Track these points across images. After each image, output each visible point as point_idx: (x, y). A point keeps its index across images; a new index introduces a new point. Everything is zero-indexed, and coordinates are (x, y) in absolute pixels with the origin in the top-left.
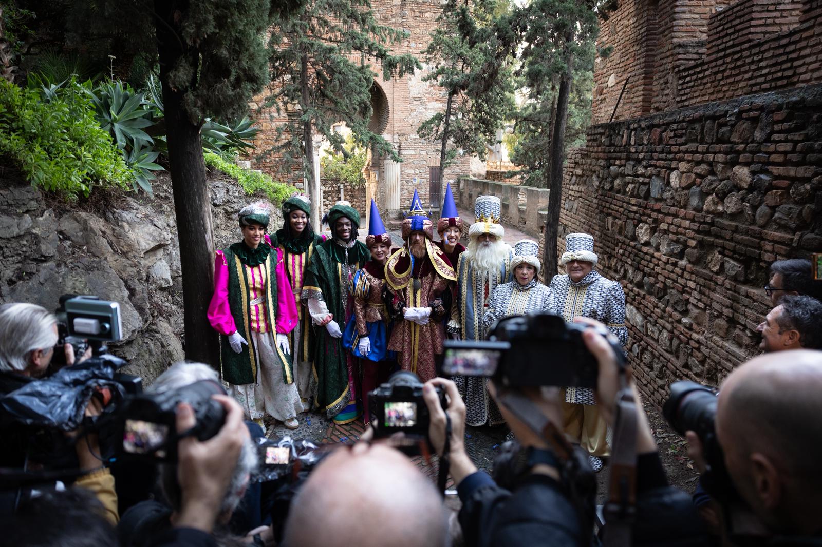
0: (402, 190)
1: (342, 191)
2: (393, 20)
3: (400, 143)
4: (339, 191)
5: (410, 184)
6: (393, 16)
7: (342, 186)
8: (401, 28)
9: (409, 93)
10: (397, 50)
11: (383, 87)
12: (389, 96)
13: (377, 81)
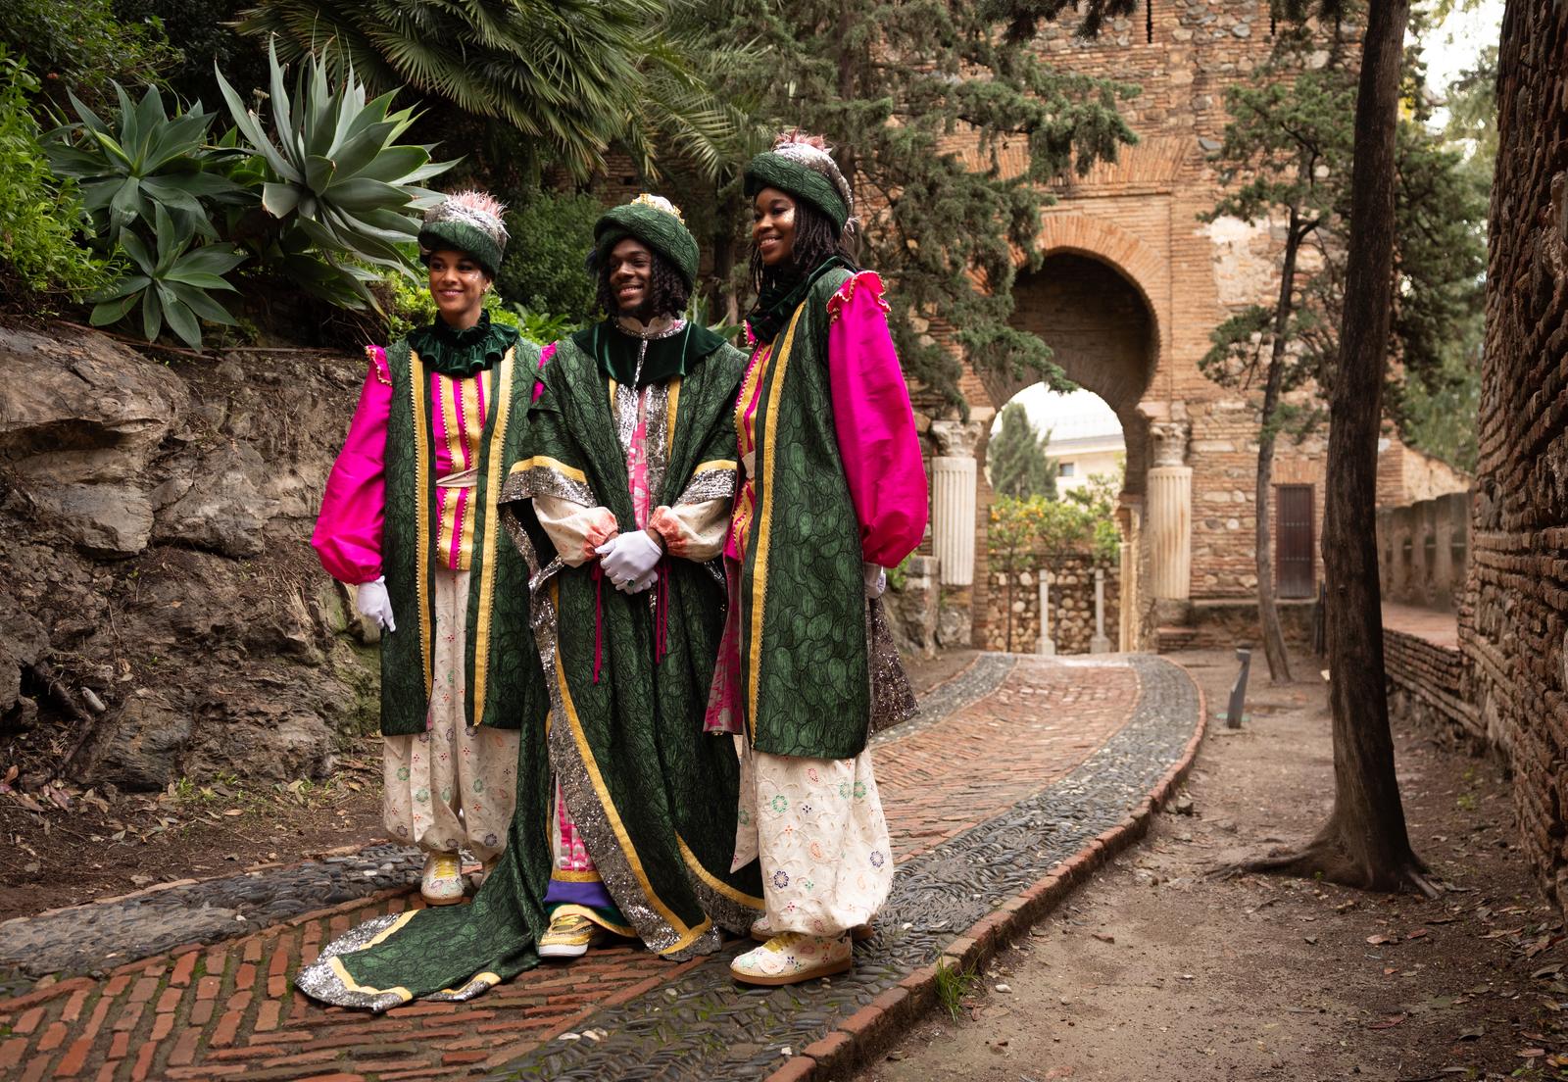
0: (1195, 547)
1: (1099, 587)
2: (1172, 121)
3: (1191, 424)
4: (1090, 587)
5: (1220, 531)
6: (1170, 113)
7: (1099, 574)
8: (1195, 139)
9: (1216, 295)
10: (1181, 191)
11: (1144, 284)
12: (1159, 306)
13: (1129, 270)
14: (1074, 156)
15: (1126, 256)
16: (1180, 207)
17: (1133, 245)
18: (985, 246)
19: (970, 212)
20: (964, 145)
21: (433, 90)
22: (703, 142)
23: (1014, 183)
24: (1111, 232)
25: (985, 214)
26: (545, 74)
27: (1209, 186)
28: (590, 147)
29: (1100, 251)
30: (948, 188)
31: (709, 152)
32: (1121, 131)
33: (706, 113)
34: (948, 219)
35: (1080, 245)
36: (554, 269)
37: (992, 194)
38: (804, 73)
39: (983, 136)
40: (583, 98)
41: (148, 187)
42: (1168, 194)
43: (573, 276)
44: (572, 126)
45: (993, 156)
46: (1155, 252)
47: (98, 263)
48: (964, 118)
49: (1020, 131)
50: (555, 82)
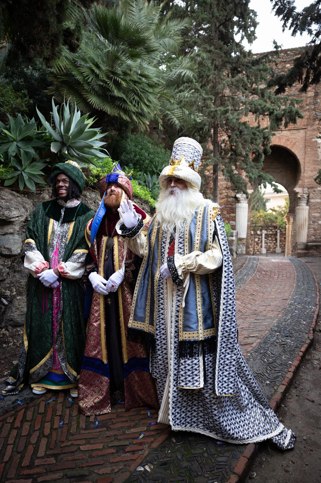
0: (309, 228)
1: (278, 234)
2: (307, 107)
3: (309, 194)
4: (276, 234)
5: (316, 224)
6: (307, 105)
7: (279, 231)
8: (314, 112)
9: (318, 158)
10: (309, 128)
11: (297, 155)
12: (301, 161)
13: (293, 151)
14: (283, 122)
15: (292, 147)
16: (309, 132)
17: (294, 144)
18: (256, 149)
19: (252, 139)
20: (250, 119)
21: (101, 109)
22: (175, 119)
23: (264, 129)
24: (288, 140)
25: (256, 140)
26: (132, 104)
27: (317, 126)
28: (144, 123)
29: (285, 146)
30: (246, 132)
31: (177, 122)
32: (298, 114)
33: (176, 111)
34: (245, 142)
35: (279, 144)
36: (135, 156)
37: (258, 133)
38: (205, 99)
39: (256, 117)
40: (142, 110)
41: (19, 145)
42: (305, 129)
43: (140, 158)
44: (139, 118)
45: (259, 122)
46: (301, 145)
47: (4, 169)
48: (250, 111)
49: (267, 115)
50: (135, 106)
